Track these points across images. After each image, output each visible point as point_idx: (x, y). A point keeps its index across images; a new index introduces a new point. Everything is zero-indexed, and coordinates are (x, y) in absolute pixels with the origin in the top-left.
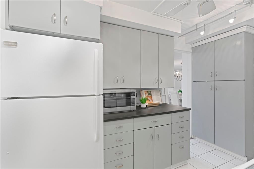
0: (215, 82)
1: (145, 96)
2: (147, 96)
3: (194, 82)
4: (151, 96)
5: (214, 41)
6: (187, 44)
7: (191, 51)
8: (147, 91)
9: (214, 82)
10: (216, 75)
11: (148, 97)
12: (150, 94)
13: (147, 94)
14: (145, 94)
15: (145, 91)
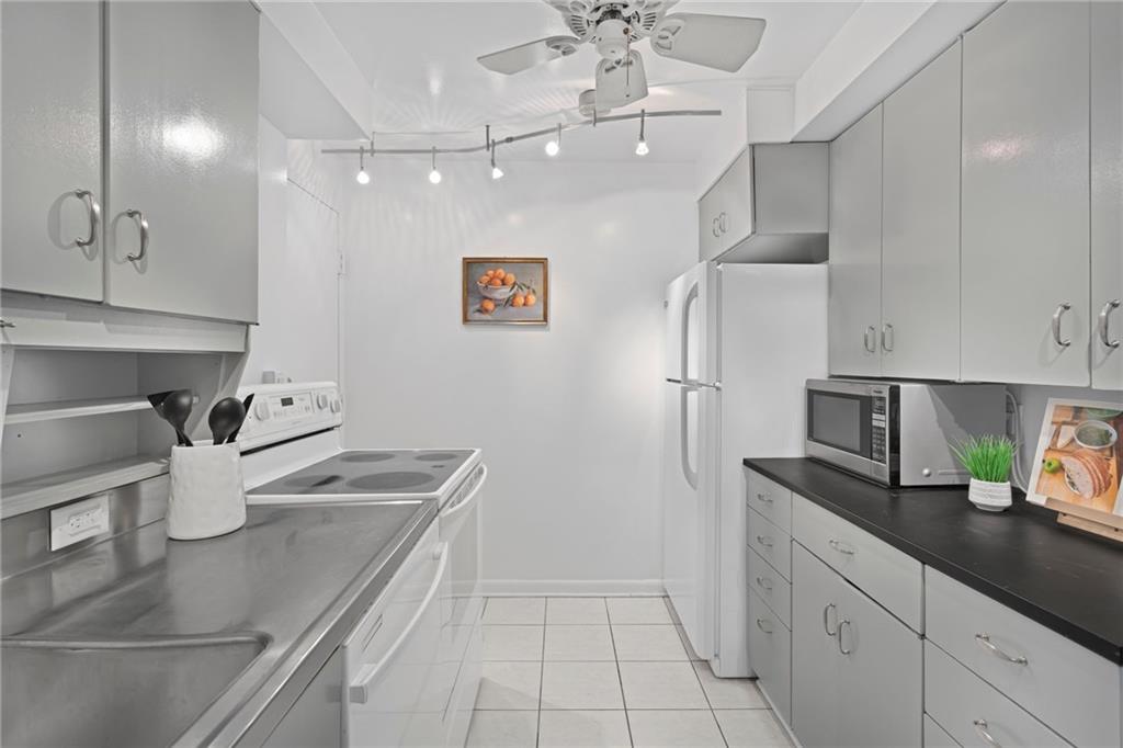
2: (1061, 443)
8: (1078, 410)
11: (1067, 450)
13: (1069, 432)
14: (1055, 427)
15: (1057, 407)
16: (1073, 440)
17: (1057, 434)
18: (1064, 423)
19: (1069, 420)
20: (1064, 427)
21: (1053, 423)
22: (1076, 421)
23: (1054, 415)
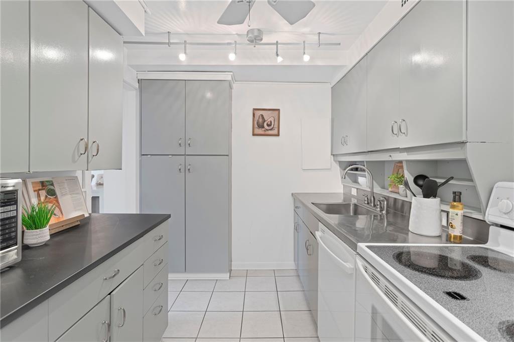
0: (186, 157)
1: (35, 201)
2: (43, 199)
3: (143, 155)
4: (56, 197)
5: (185, 80)
6: (130, 66)
7: (137, 85)
8: (42, 183)
9: (184, 157)
10: (189, 144)
11: (46, 202)
12: (52, 193)
13: (43, 193)
14: (36, 193)
15: (33, 183)
16: (46, 197)
17: (39, 196)
18: (39, 190)
19: (41, 188)
20: (40, 192)
21: (34, 191)
22: (44, 188)
23: (33, 187)
